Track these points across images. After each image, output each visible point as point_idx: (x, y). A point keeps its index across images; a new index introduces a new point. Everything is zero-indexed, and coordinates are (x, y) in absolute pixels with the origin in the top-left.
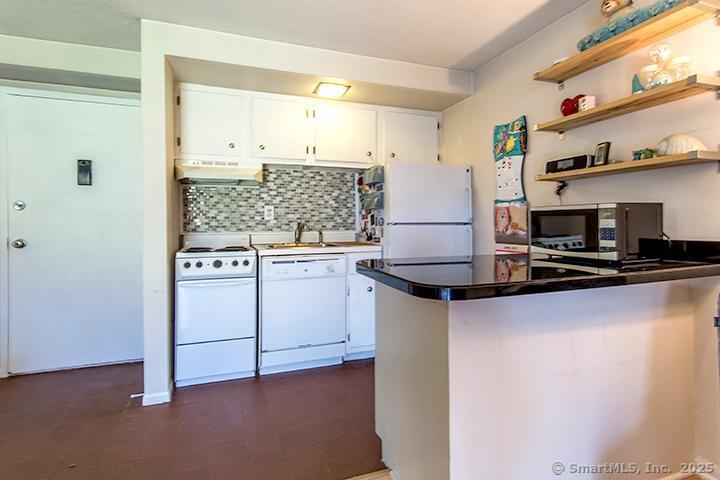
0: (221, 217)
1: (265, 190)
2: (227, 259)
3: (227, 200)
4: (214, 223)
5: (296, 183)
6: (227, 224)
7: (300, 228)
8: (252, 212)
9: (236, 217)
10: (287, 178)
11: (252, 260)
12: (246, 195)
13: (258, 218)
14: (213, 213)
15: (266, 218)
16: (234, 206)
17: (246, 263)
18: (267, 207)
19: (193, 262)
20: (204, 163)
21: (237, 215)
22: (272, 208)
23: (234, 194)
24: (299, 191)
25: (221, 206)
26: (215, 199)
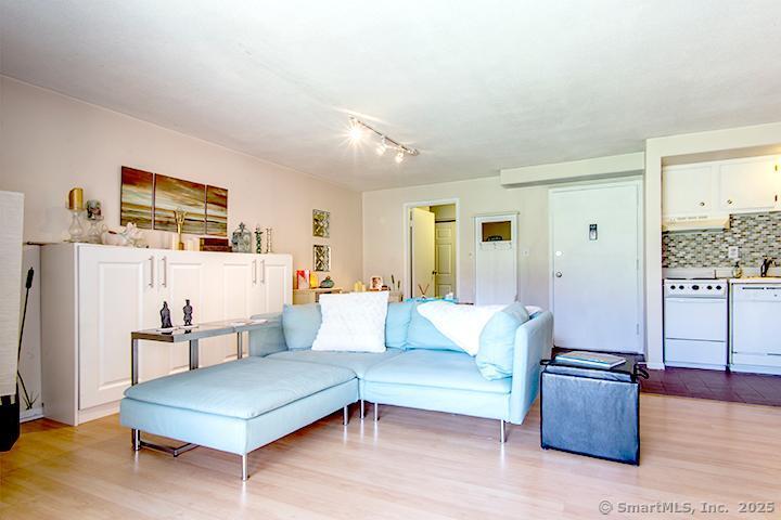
0: (688, 257)
1: (730, 234)
2: (703, 285)
3: (693, 244)
4: (682, 262)
5: (760, 227)
6: (693, 261)
7: (767, 264)
8: (716, 252)
9: (701, 257)
10: (752, 223)
11: (724, 286)
12: (711, 239)
13: (723, 257)
14: (681, 254)
15: (730, 257)
16: (699, 248)
17: (719, 288)
18: (730, 248)
19: (677, 287)
20: (679, 219)
21: (703, 254)
22: (736, 248)
23: (699, 239)
24: (765, 232)
25: (688, 249)
26: (684, 244)
